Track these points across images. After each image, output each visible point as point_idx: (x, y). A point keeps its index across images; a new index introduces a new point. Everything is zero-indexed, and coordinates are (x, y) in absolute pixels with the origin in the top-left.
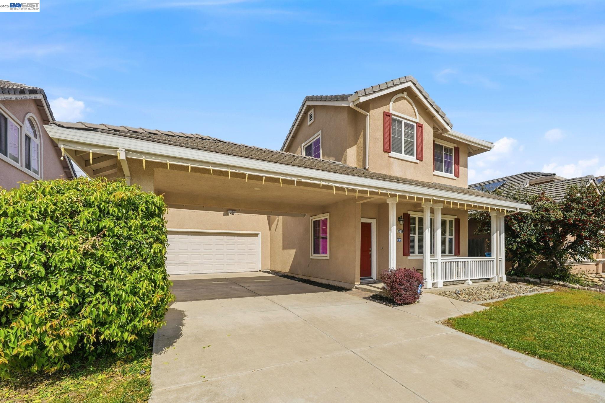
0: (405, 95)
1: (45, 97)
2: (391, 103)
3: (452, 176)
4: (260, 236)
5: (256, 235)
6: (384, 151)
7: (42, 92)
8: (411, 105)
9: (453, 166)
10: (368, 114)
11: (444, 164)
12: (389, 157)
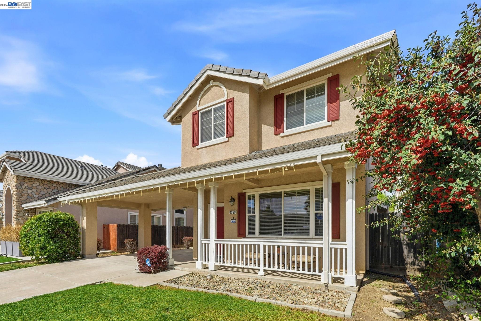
0: (212, 83)
3: (325, 122)
6: (193, 147)
8: (220, 87)
9: (326, 108)
12: (198, 149)
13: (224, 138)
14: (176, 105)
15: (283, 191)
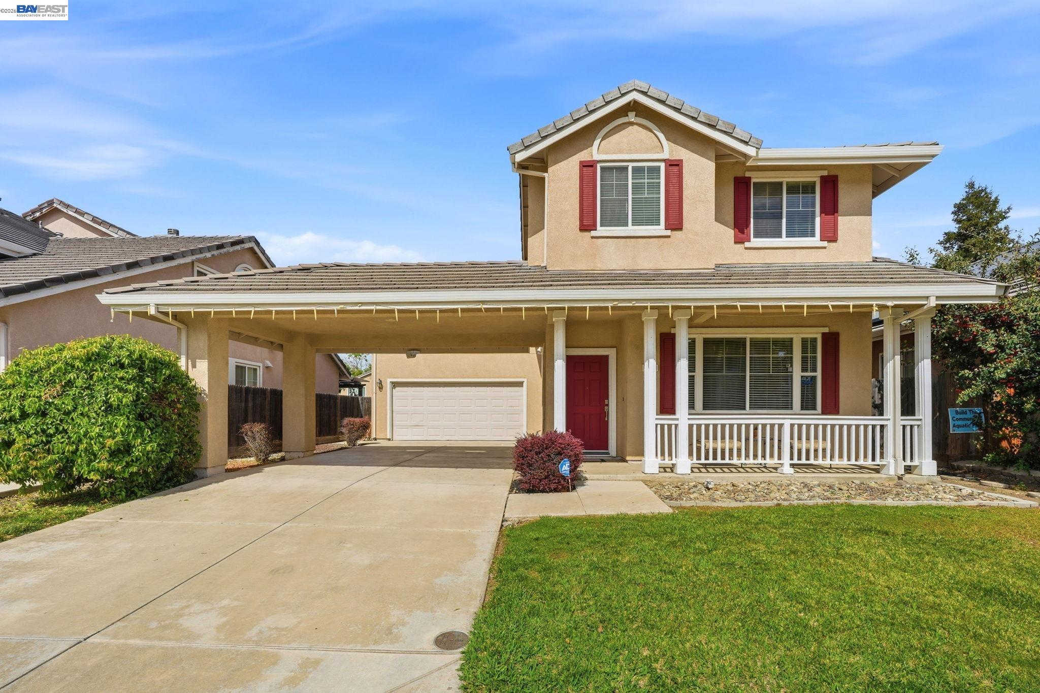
0: (632, 117)
1: (258, 243)
2: (597, 142)
3: (815, 241)
4: (525, 384)
5: (520, 384)
6: (580, 230)
7: (253, 239)
8: (651, 131)
9: (818, 220)
10: (546, 175)
11: (784, 221)
12: (593, 237)
13: (660, 229)
14: (547, 136)
15: (748, 337)
